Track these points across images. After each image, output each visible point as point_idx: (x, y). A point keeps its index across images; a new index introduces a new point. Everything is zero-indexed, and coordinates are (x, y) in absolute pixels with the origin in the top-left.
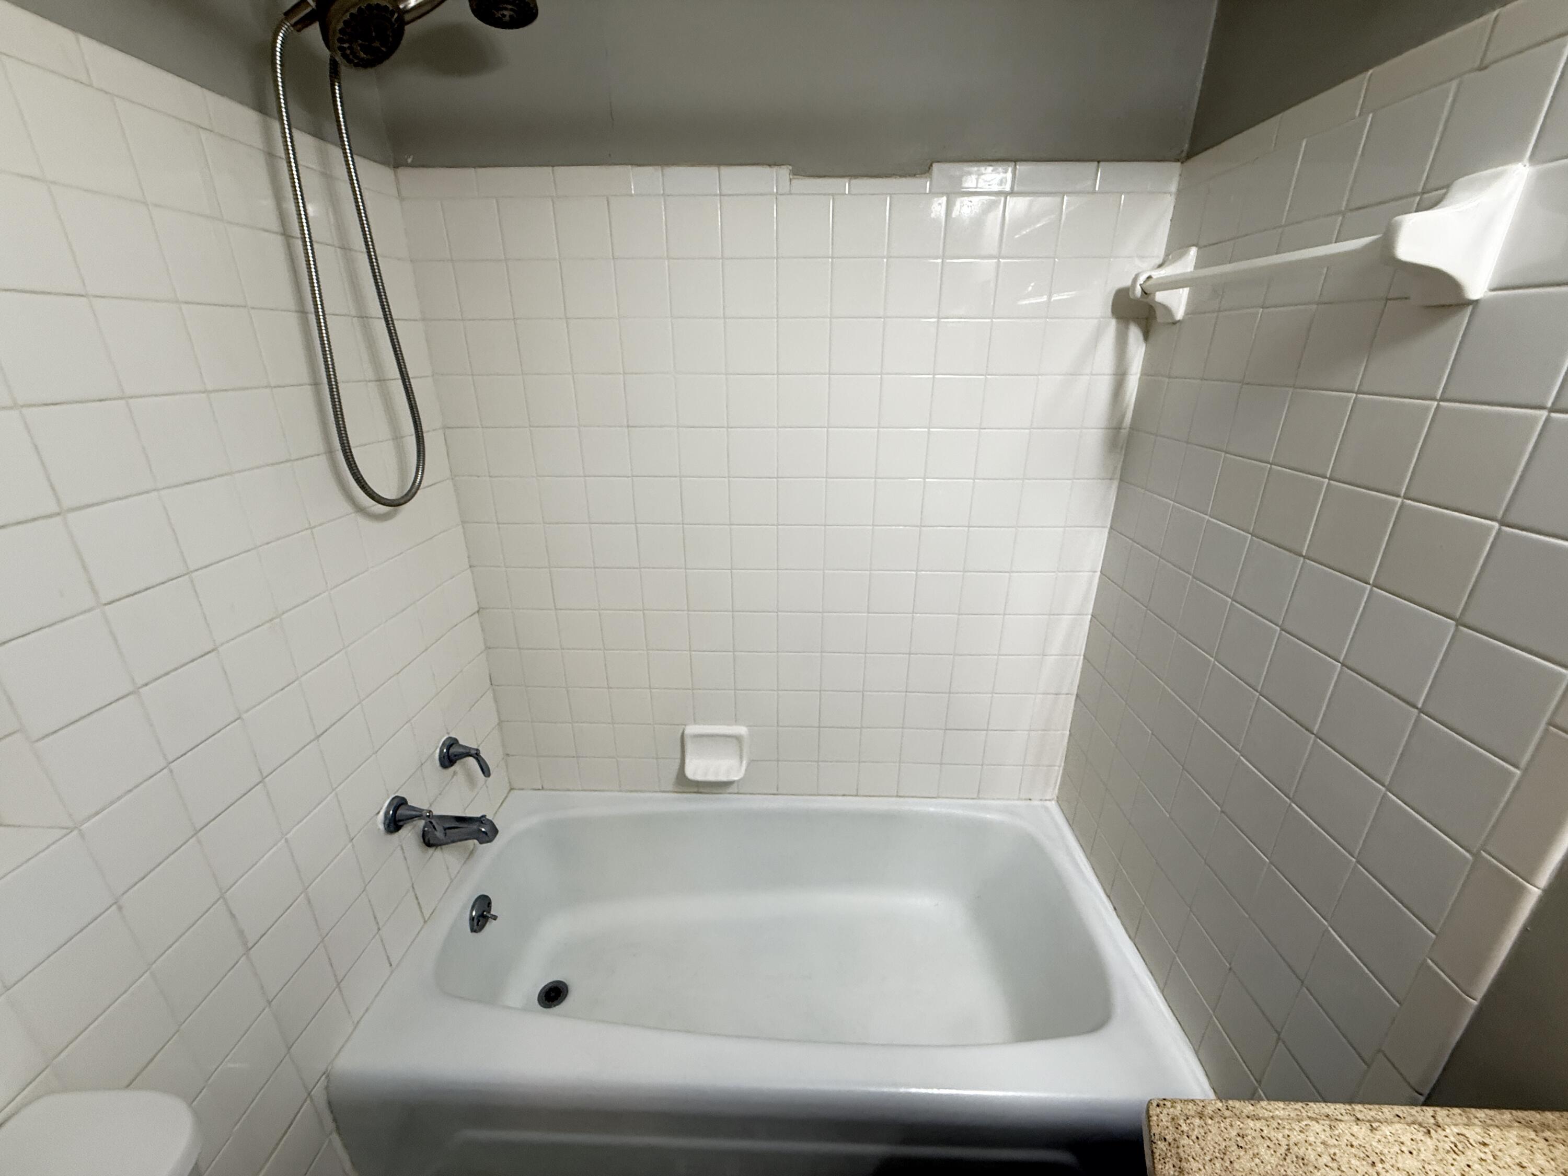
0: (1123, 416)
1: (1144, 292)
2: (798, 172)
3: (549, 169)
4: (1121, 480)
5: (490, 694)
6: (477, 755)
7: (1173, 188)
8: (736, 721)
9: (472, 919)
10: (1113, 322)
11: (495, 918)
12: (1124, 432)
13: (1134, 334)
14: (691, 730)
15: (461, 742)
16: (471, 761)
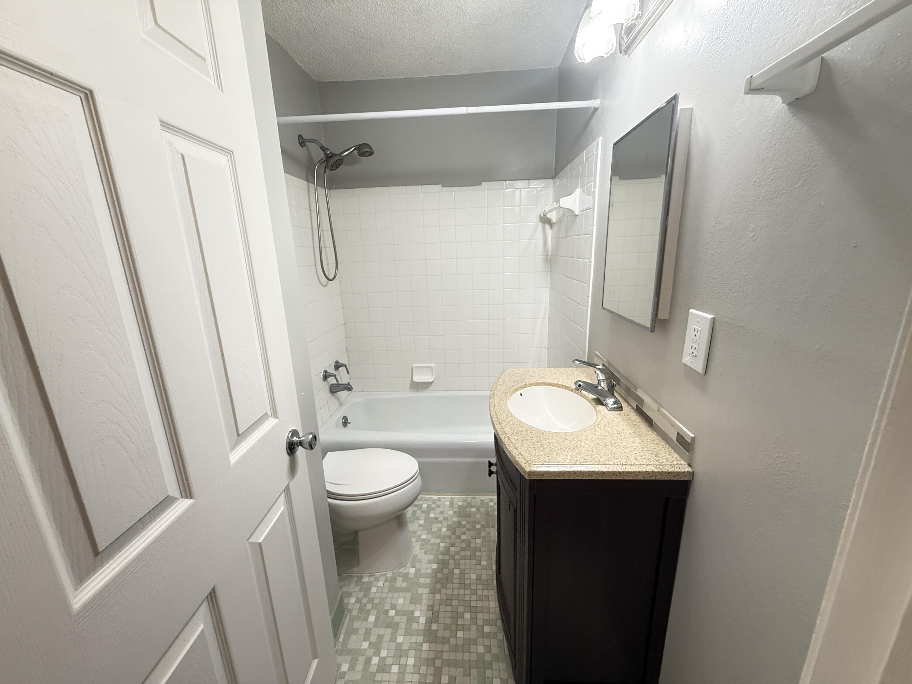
0: (548, 252)
1: (544, 215)
2: (444, 186)
3: (373, 188)
4: (551, 272)
5: (346, 354)
6: (345, 366)
7: (552, 186)
8: (431, 362)
9: (343, 422)
10: (540, 224)
11: (350, 423)
12: (549, 256)
13: (547, 227)
14: (415, 365)
15: (340, 362)
16: (344, 367)
